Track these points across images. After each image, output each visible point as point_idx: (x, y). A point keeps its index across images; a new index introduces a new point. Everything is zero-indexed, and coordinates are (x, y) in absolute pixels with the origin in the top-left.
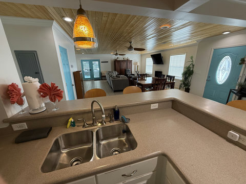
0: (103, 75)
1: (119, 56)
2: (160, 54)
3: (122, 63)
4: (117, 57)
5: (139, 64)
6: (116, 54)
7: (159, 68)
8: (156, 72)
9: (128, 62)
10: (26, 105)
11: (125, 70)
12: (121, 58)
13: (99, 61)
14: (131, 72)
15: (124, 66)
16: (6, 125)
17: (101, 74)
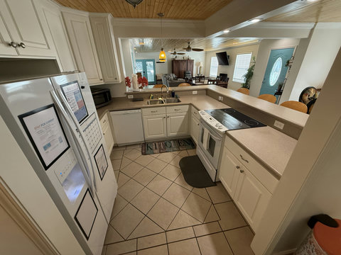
0: (159, 78)
1: (177, 55)
2: (225, 53)
3: (181, 64)
4: (174, 56)
5: (202, 65)
6: (175, 53)
7: (225, 70)
8: (221, 75)
9: (189, 61)
10: (132, 88)
11: (185, 73)
12: (180, 57)
13: (153, 60)
14: (192, 75)
15: (183, 67)
16: (125, 96)
17: (156, 77)
